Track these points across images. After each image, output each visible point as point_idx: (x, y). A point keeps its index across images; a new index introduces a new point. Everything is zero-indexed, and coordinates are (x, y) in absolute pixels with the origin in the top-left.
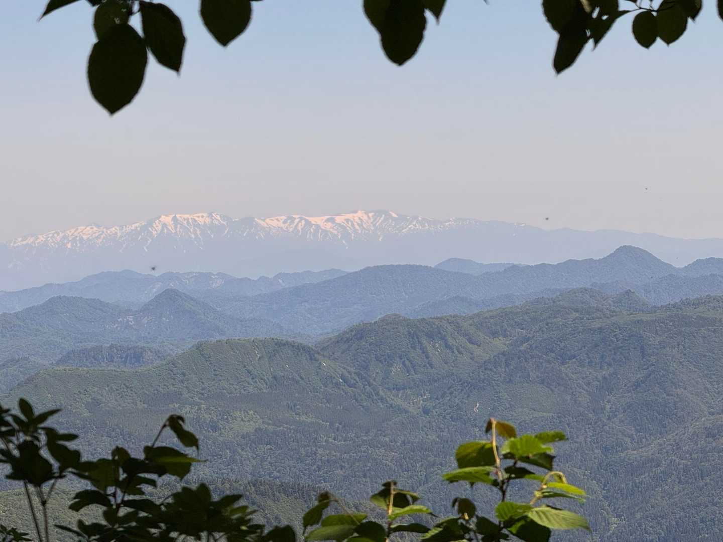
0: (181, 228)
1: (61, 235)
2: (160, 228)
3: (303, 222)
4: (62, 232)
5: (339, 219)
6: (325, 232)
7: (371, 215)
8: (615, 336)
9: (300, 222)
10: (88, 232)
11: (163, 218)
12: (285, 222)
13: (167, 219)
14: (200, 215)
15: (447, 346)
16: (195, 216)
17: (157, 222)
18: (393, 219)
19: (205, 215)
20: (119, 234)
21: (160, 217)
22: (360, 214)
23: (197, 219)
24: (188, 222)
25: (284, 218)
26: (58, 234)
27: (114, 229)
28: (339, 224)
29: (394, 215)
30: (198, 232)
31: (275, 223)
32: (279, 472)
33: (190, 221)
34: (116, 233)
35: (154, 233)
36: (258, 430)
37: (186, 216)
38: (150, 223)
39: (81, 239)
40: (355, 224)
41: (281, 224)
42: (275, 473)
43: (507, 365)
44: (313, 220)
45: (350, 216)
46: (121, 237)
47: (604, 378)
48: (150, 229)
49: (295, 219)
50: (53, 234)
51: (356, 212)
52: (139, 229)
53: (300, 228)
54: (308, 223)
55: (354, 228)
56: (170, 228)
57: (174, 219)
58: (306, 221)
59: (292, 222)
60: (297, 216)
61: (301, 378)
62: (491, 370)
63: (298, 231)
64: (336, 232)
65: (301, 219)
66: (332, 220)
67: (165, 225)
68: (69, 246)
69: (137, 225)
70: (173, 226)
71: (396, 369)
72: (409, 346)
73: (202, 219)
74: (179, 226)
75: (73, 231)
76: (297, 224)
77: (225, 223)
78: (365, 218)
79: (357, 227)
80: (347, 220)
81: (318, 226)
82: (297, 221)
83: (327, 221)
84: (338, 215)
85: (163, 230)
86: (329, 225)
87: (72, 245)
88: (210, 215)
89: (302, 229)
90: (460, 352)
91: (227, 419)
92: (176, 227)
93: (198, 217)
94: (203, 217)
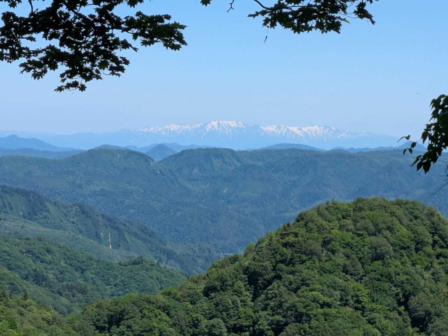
0: (221, 128)
1: (162, 128)
2: (210, 127)
3: (286, 129)
4: (162, 127)
5: (304, 129)
6: (296, 135)
7: (321, 128)
8: (304, 161)
9: (284, 129)
10: (174, 127)
11: (213, 123)
12: (276, 128)
13: (215, 123)
14: (232, 122)
15: (224, 162)
16: (229, 122)
17: (209, 124)
18: (333, 131)
19: (235, 122)
20: (189, 129)
21: (211, 122)
22: (316, 127)
23: (230, 124)
24: (225, 125)
25: (276, 126)
26: (160, 127)
27: (187, 126)
28: (304, 132)
29: (334, 129)
30: (230, 131)
31: (271, 129)
32: (104, 209)
33: (227, 124)
34: (188, 129)
35: (207, 129)
36: (102, 190)
37: (224, 122)
38: (206, 124)
39: (170, 131)
40: (313, 132)
41: (274, 130)
42: (103, 210)
43: (245, 171)
44: (291, 128)
45: (310, 128)
46: (190, 130)
47: (294, 181)
48: (205, 127)
49: (281, 127)
50: (158, 127)
51: (314, 126)
52: (200, 127)
53: (284, 132)
54: (288, 130)
55: (312, 134)
56: (216, 128)
57: (219, 124)
58: (287, 128)
59: (280, 129)
60: (282, 126)
61: (139, 169)
62: (236, 173)
63: (283, 134)
64: (302, 136)
65: (285, 127)
66: (301, 129)
67: (213, 126)
68: (164, 133)
69: (199, 125)
70: (217, 127)
71: (196, 171)
72: (204, 160)
73: (233, 124)
74: (220, 127)
75: (168, 126)
76: (282, 130)
77: (245, 127)
78: (318, 129)
79: (313, 133)
80: (309, 130)
81: (293, 132)
82: (282, 129)
83: (299, 129)
84: (305, 127)
85: (212, 128)
86: (299, 131)
87: (165, 133)
88: (237, 123)
89: (285, 133)
90: (230, 165)
91: (89, 184)
92: (219, 127)
93: (231, 123)
94: (233, 123)
